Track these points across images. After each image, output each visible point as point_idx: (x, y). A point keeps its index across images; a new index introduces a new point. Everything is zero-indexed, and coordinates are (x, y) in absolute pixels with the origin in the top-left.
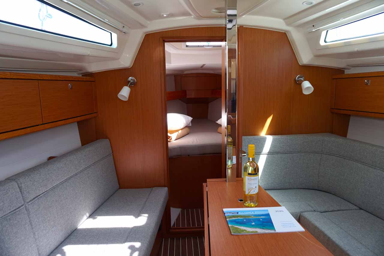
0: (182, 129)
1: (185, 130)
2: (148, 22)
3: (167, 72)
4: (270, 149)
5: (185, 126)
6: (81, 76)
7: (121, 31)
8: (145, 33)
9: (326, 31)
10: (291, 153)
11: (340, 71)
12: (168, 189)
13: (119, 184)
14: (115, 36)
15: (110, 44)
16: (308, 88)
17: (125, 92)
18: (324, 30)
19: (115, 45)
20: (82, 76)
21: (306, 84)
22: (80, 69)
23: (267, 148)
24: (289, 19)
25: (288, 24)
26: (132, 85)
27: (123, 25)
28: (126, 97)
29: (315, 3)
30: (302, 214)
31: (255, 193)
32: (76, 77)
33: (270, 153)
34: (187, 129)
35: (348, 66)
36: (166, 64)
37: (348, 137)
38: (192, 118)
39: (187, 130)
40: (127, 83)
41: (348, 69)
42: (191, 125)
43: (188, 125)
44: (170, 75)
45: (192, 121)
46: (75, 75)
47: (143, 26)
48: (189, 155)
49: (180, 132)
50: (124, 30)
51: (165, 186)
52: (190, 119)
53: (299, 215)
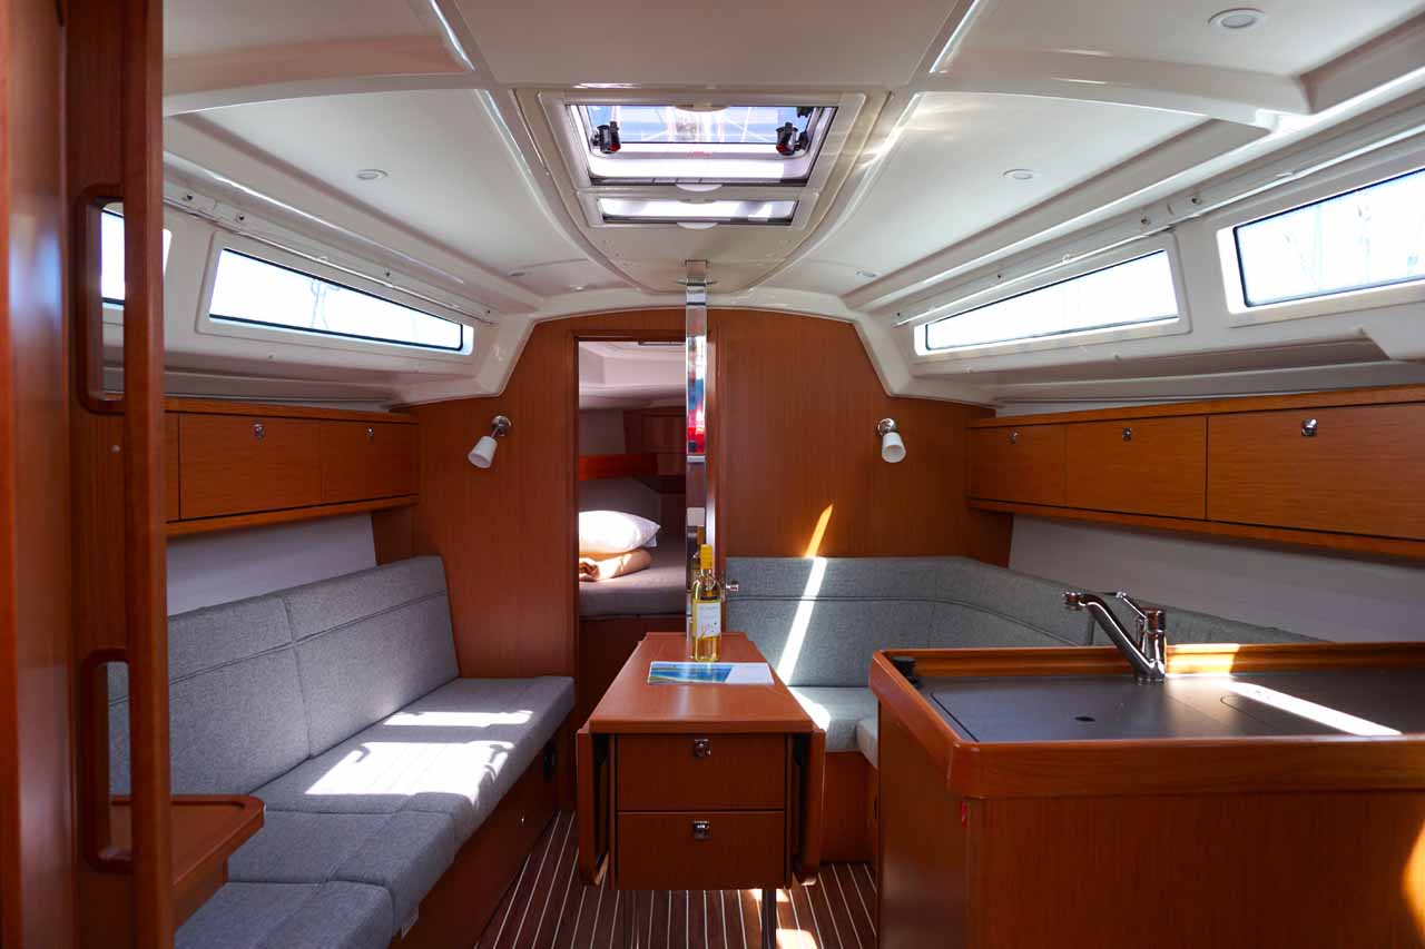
0: (631, 552)
1: (636, 554)
2: (542, 299)
3: (582, 403)
4: (821, 591)
5: (638, 545)
6: (387, 411)
7: (483, 321)
8: (535, 321)
9: (923, 326)
10: (863, 598)
11: (985, 411)
12: (576, 683)
13: (460, 668)
14: (469, 331)
15: (457, 346)
16: (894, 448)
17: (485, 449)
18: (918, 323)
19: (468, 348)
20: (391, 411)
21: (892, 439)
22: (388, 396)
23: (814, 585)
24: (852, 296)
25: (851, 308)
26: (500, 434)
27: (488, 309)
28: (484, 459)
29: (879, 275)
30: (862, 723)
31: (713, 634)
32: (376, 415)
33: (821, 599)
34: (643, 552)
35: (996, 399)
36: (581, 384)
37: (1012, 565)
38: (659, 526)
39: (642, 557)
40: (490, 430)
41: (1001, 407)
42: (655, 545)
43: (647, 543)
44: (592, 412)
45: (659, 535)
46: (376, 408)
47: (531, 309)
48: (638, 615)
49: (627, 558)
50: (489, 318)
51: (568, 675)
52: (654, 527)
53: (853, 727)
